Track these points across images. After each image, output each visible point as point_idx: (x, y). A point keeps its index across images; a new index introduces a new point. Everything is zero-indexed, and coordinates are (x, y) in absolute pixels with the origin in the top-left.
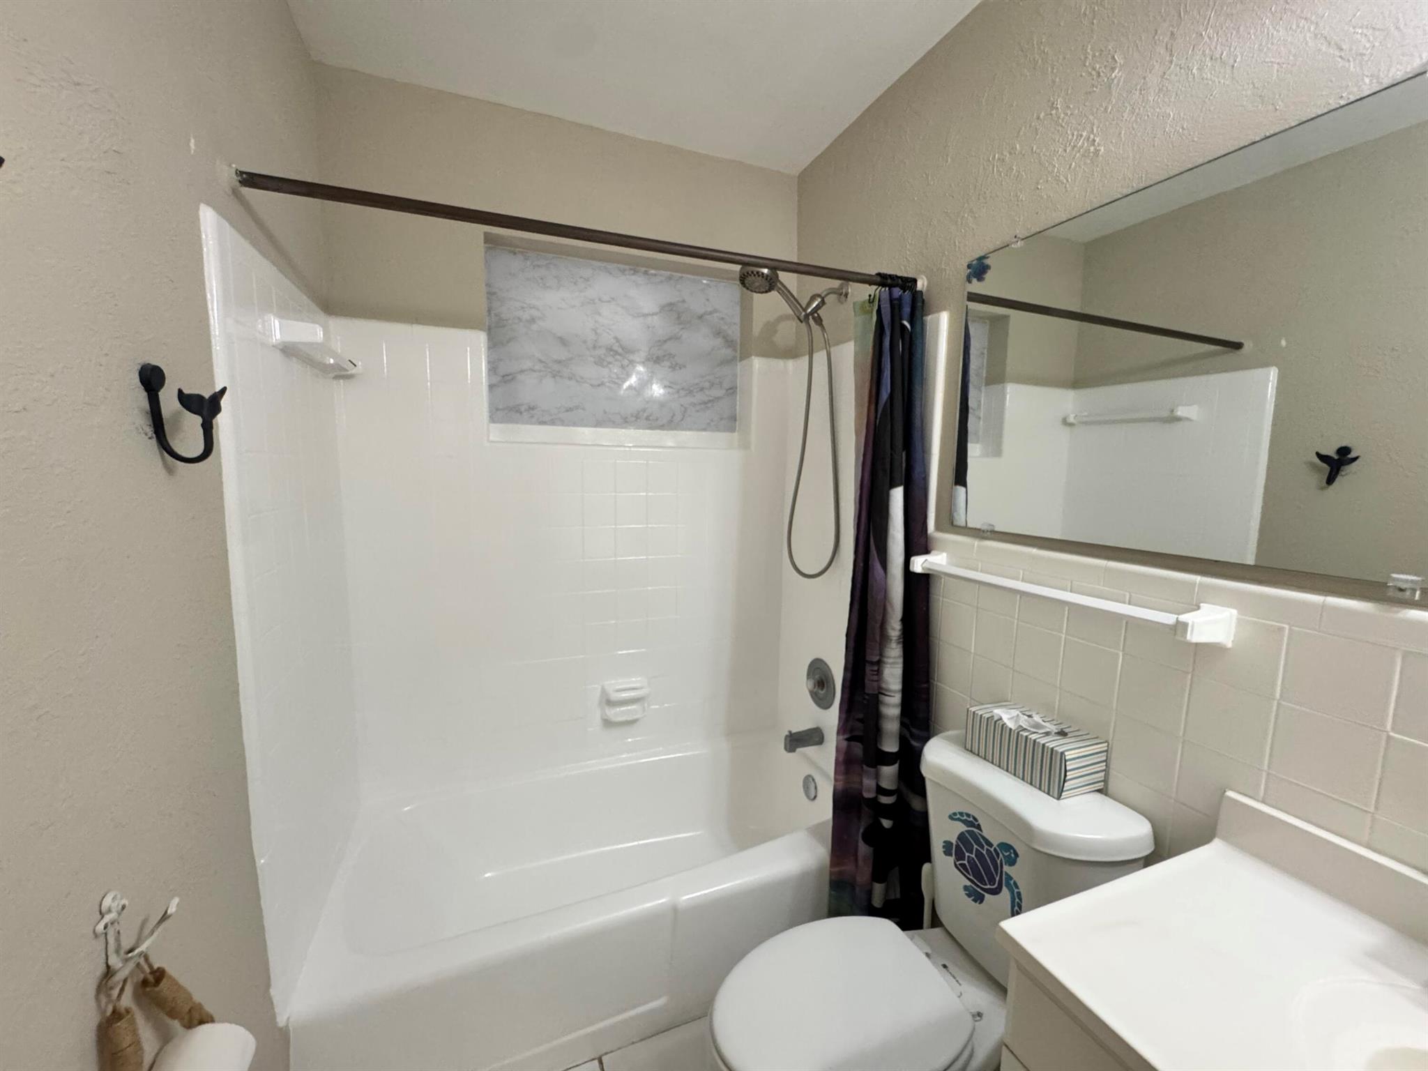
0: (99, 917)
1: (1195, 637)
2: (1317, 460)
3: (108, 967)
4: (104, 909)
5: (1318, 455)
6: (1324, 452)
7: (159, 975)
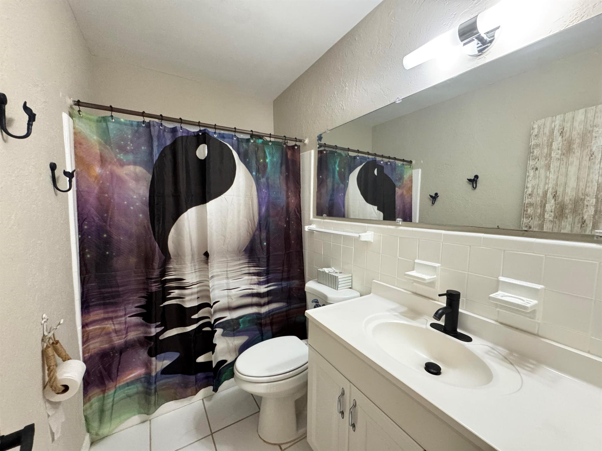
0: (42, 319)
1: (362, 239)
2: (430, 197)
3: (44, 335)
4: (43, 318)
5: (430, 195)
6: (431, 195)
7: (57, 342)
